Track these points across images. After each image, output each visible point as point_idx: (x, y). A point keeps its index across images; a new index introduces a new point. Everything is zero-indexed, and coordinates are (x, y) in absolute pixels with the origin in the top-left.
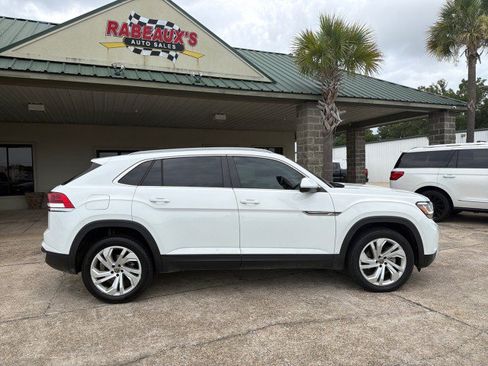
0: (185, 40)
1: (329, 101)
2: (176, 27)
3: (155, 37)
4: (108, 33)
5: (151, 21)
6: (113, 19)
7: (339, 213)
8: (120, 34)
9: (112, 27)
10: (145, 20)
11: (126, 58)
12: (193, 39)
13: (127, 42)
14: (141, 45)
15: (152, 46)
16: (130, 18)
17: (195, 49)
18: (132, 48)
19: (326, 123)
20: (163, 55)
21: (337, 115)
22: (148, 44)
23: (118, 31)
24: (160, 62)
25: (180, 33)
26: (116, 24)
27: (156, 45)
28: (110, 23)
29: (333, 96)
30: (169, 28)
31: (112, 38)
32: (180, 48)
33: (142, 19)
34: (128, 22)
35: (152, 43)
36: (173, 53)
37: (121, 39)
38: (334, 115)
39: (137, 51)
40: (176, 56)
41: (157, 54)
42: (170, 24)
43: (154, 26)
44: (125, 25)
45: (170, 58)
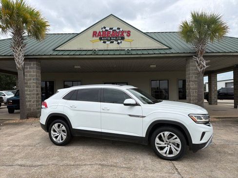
0: (125, 34)
1: (199, 56)
2: (121, 30)
3: (112, 35)
4: (93, 36)
5: (111, 29)
6: (95, 30)
7: (145, 117)
8: (98, 36)
9: (95, 34)
10: (107, 28)
11: (100, 45)
12: (129, 33)
13: (101, 39)
14: (106, 40)
15: (111, 39)
16: (102, 29)
17: (130, 38)
18: (103, 41)
19: (198, 68)
20: (115, 42)
21: (204, 63)
22: (109, 39)
23: (97, 35)
24: (114, 46)
25: (123, 32)
26: (96, 32)
27: (112, 38)
28: (94, 32)
29: (201, 53)
30: (118, 30)
31: (95, 38)
32: (123, 38)
33: (107, 29)
34: (101, 30)
35: (111, 38)
36: (119, 41)
37: (98, 38)
38: (202, 63)
39: (105, 42)
40: (121, 42)
41: (113, 42)
42: (119, 29)
43: (111, 30)
44: (100, 32)
45: (118, 43)
